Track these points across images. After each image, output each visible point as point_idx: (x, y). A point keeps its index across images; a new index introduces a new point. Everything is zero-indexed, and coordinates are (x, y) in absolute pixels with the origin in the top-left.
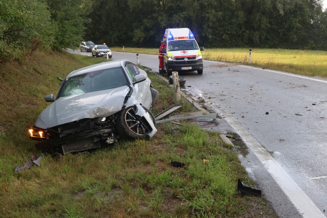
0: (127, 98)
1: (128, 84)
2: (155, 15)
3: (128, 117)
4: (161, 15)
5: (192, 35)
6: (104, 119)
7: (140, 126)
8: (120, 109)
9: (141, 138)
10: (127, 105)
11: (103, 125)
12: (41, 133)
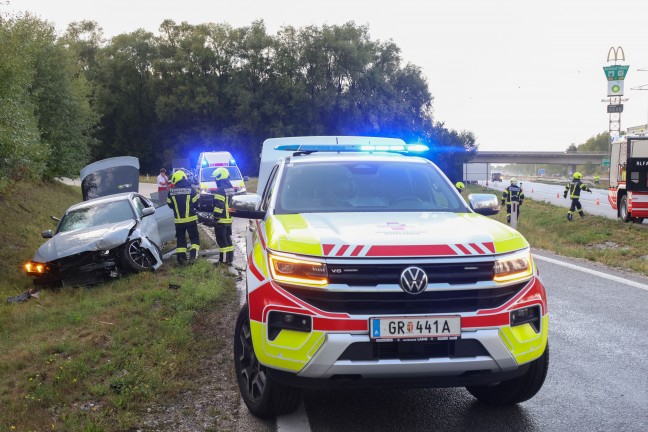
0: (132, 231)
1: (135, 217)
2: (196, 129)
3: (132, 250)
4: (205, 129)
5: (233, 161)
6: (107, 252)
7: (145, 259)
8: (124, 241)
9: (145, 270)
10: (132, 238)
11: (107, 258)
12: (39, 268)
